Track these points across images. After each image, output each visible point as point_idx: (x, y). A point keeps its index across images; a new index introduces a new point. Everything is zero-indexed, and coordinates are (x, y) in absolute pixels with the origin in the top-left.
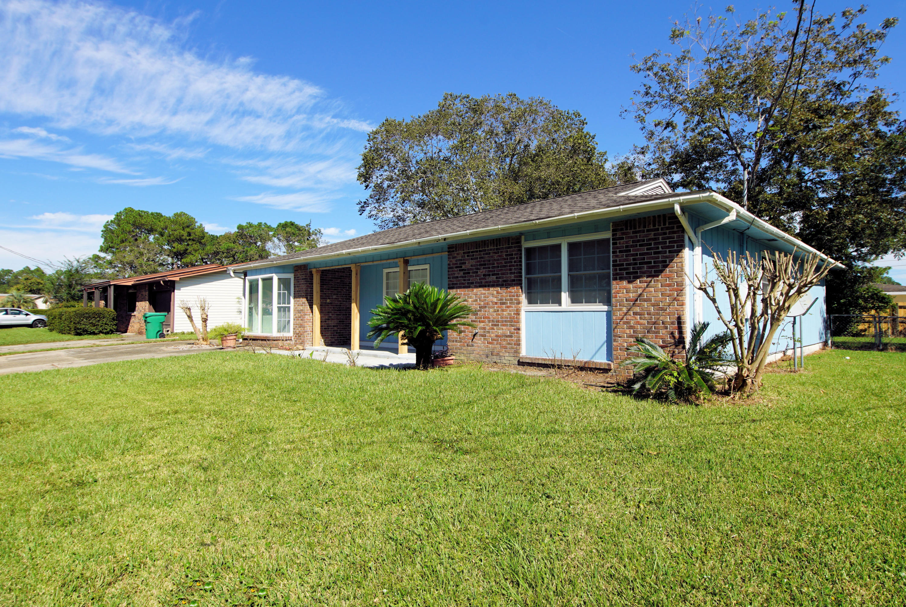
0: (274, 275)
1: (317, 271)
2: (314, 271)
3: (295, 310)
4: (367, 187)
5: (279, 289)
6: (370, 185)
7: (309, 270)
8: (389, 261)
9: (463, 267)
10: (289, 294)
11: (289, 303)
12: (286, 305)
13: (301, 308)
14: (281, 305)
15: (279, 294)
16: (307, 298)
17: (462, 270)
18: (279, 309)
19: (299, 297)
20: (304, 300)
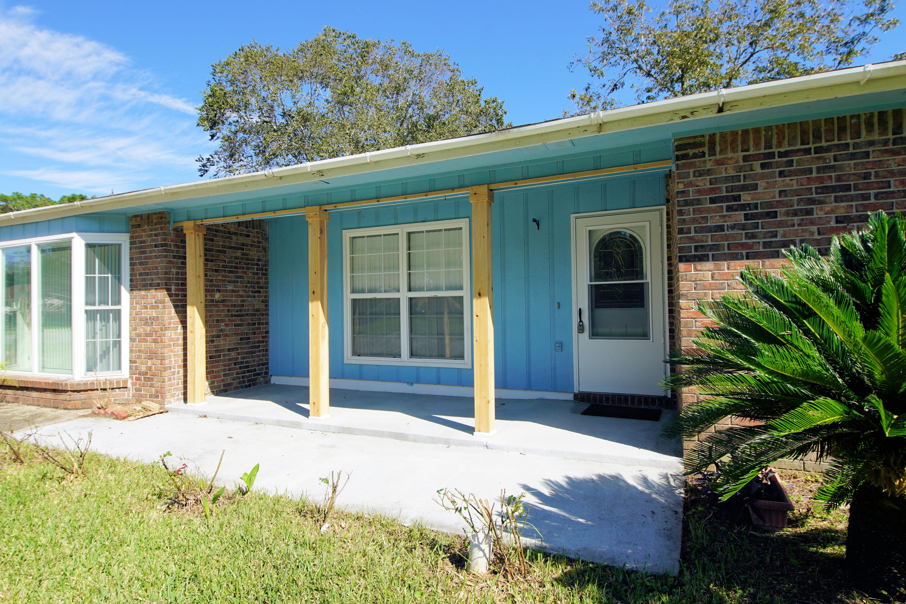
0: (74, 234)
1: (198, 228)
2: (188, 226)
3: (132, 319)
4: (213, 136)
5: (90, 269)
6: (218, 134)
7: (172, 226)
8: (432, 197)
9: (746, 198)
10: (118, 279)
11: (118, 302)
12: (110, 307)
13: (154, 313)
14: (97, 307)
15: (89, 282)
16: (168, 290)
17: (743, 207)
18: (90, 315)
19: (147, 286)
20: (162, 295)
